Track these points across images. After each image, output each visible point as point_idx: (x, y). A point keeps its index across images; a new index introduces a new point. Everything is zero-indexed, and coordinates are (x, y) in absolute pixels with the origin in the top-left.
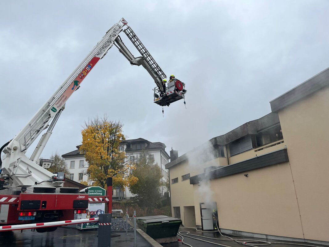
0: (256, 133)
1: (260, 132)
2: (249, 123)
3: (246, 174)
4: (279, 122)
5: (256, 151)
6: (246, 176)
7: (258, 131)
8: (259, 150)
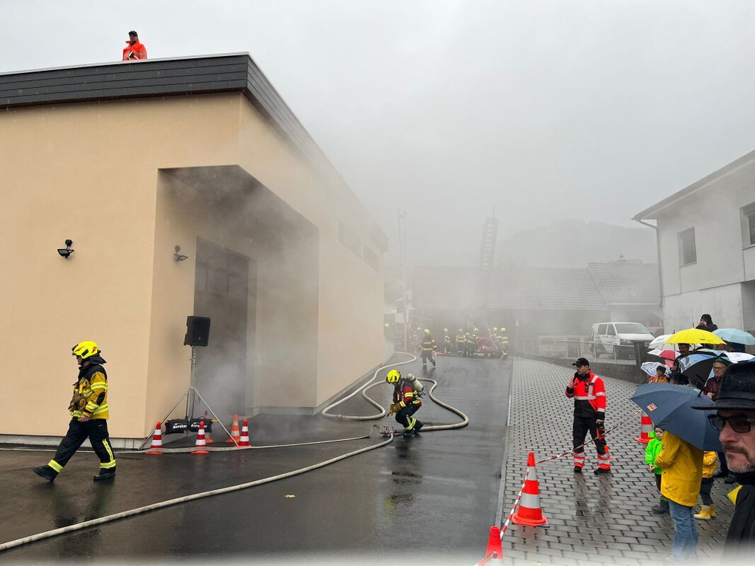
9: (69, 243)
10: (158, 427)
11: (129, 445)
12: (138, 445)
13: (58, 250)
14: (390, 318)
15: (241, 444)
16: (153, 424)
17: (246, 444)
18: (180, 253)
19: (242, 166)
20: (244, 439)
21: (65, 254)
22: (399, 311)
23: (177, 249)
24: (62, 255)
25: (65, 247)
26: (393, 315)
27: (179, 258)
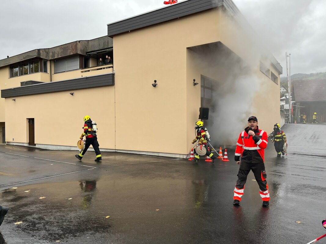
0: (85, 54)
1: (89, 53)
2: (79, 41)
3: (72, 92)
4: (112, 47)
5: (82, 72)
6: (72, 94)
7: (87, 53)
8: (85, 71)
9: (155, 81)
10: (192, 150)
11: (181, 157)
12: (185, 157)
13: (152, 84)
14: (282, 107)
15: (224, 159)
16: (190, 149)
17: (227, 159)
18: (195, 82)
19: (221, 42)
20: (226, 157)
21: (155, 86)
22: (286, 103)
23: (194, 80)
24: (154, 86)
25: (154, 83)
26: (283, 105)
27: (195, 84)
